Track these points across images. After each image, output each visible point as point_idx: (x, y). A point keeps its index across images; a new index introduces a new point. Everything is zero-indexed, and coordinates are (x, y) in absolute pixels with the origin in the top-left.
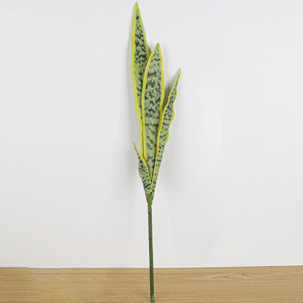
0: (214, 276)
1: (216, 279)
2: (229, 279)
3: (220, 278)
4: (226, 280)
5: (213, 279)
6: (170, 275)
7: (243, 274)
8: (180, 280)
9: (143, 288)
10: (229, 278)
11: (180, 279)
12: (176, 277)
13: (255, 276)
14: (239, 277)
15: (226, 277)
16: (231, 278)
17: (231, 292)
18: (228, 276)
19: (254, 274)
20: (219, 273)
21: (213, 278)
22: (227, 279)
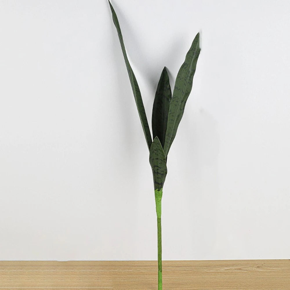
0: (228, 269)
1: (229, 271)
2: (243, 271)
3: (233, 270)
5: (226, 271)
6: (181, 267)
7: (258, 267)
8: (191, 272)
9: (152, 279)
10: (243, 270)
11: (191, 271)
12: (188, 269)
13: (271, 269)
14: (254, 269)
15: (240, 269)
16: (245, 270)
17: (243, 284)
18: (242, 269)
19: (270, 267)
20: (233, 265)
21: (226, 270)
22: (240, 271)
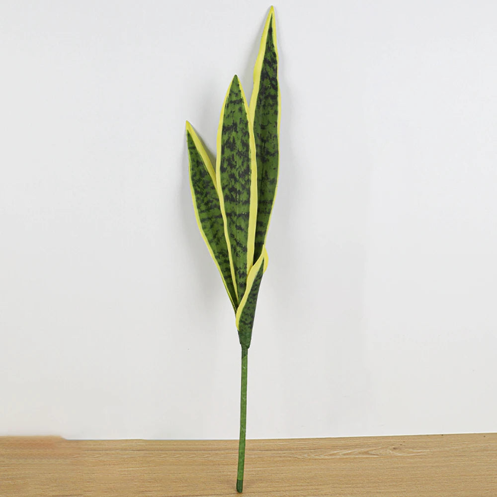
0: (347, 452)
1: (350, 456)
2: (371, 456)
3: (357, 455)
4: (367, 458)
5: (345, 457)
6: (275, 450)
7: (394, 448)
8: (289, 459)
9: (229, 473)
10: (372, 454)
11: (290, 457)
12: (285, 453)
13: (415, 451)
14: (388, 453)
15: (367, 453)
16: (374, 455)
17: (372, 478)
18: (370, 452)
19: (413, 448)
20: (356, 446)
21: (345, 454)
22: (368, 456)
